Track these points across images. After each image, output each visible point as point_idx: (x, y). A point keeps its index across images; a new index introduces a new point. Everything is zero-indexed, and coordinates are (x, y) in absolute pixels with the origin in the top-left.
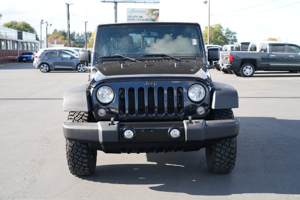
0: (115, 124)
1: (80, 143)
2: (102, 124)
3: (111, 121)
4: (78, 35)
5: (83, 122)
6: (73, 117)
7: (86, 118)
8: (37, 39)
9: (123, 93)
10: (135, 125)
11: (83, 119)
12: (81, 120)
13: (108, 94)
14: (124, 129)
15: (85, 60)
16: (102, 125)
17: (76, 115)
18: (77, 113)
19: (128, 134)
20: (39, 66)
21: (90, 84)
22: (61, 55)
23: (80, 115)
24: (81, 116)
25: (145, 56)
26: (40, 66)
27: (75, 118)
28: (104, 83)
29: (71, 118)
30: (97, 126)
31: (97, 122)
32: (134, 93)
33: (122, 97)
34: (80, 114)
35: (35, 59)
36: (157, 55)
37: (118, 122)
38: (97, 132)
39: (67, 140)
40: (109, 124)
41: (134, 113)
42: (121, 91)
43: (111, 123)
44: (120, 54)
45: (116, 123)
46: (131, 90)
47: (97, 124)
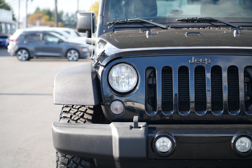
0: (140, 128)
1: (79, 159)
2: (118, 126)
3: (133, 122)
4: (67, 15)
5: (85, 122)
6: (69, 115)
7: (90, 117)
8: (14, 19)
9: (152, 75)
10: (175, 129)
11: (85, 119)
12: (81, 119)
13: (128, 78)
14: (157, 136)
15: (86, 28)
16: (118, 128)
17: (74, 112)
18: (75, 108)
19: (162, 144)
20: (16, 54)
21: (98, 60)
22: (45, 37)
23: (80, 111)
24: (82, 113)
25: (182, 20)
26: (16, 52)
27: (71, 116)
28: (120, 58)
29: (65, 117)
30: (110, 130)
31: (109, 123)
32: (172, 76)
33: (151, 82)
34: (80, 109)
35: (11, 43)
36: (201, 19)
37: (144, 124)
38: (109, 140)
39: (59, 153)
40: (131, 126)
41: (172, 110)
42: (149, 72)
43: (133, 126)
44: (143, 18)
45: (142, 126)
46: (167, 71)
47: (110, 127)
